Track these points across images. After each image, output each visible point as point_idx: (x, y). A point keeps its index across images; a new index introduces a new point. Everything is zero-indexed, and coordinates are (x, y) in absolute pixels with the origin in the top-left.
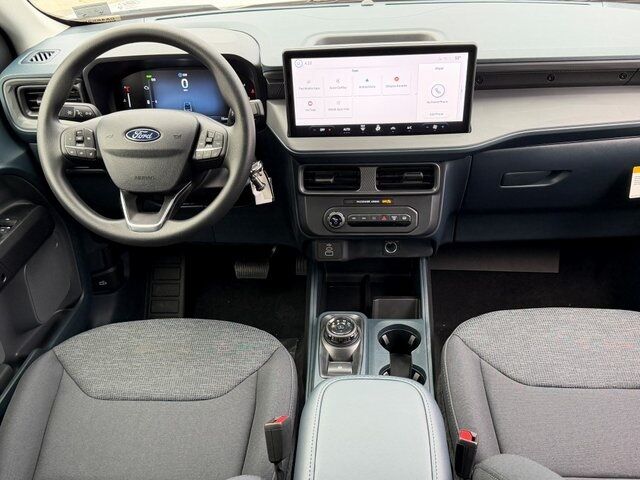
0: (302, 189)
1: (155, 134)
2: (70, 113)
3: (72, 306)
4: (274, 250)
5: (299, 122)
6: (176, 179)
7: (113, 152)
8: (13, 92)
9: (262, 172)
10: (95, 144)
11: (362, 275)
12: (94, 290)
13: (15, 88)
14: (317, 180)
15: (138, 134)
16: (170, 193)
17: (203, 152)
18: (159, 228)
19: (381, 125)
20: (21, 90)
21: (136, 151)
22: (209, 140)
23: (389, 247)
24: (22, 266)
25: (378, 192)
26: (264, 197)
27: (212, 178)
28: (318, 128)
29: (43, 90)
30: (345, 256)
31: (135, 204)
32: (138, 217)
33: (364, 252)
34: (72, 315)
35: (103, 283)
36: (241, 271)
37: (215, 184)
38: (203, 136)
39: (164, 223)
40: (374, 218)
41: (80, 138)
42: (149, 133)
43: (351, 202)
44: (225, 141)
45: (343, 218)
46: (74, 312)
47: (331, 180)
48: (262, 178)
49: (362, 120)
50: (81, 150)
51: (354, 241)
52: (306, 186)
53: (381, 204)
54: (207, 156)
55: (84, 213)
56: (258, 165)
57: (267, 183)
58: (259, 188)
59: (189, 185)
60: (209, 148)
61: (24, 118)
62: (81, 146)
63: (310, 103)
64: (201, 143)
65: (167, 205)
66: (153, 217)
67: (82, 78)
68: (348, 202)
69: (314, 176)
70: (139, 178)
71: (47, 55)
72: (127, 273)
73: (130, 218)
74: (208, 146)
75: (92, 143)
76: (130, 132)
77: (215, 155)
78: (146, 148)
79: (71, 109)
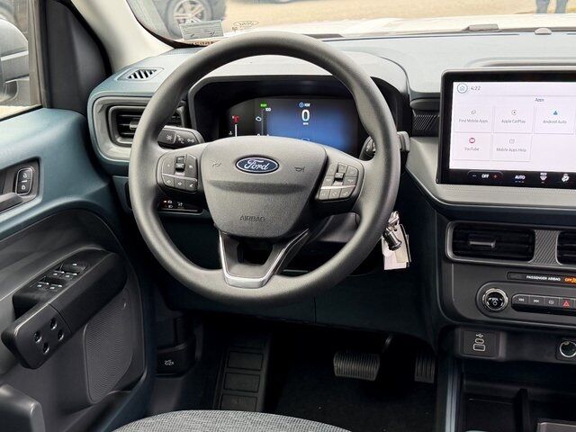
0: (449, 253)
1: (272, 164)
2: (169, 138)
3: (130, 387)
4: (388, 341)
5: (454, 164)
6: (291, 223)
7: (218, 185)
8: (103, 113)
9: (398, 227)
10: (198, 174)
11: (518, 389)
12: (159, 371)
13: (106, 108)
14: (472, 243)
15: (252, 164)
16: (281, 241)
17: (329, 190)
18: (262, 284)
19: (570, 174)
20: (113, 111)
21: (247, 184)
22: (339, 175)
23: (566, 349)
24: (82, 326)
25: (560, 266)
26: (396, 259)
27: (333, 229)
28: (479, 173)
29: (140, 113)
30: (502, 353)
31: (236, 252)
32: (238, 268)
33: (528, 353)
34: (128, 399)
35: (169, 363)
36: (342, 366)
37: (335, 238)
38: (331, 170)
39: (270, 278)
40: (551, 303)
41: (180, 166)
42: (265, 163)
43: (520, 276)
44: (360, 178)
45: (506, 299)
46: (131, 395)
47: (492, 244)
48: (398, 234)
49: (543, 166)
50: (179, 180)
51: (516, 333)
52: (455, 250)
53: (562, 284)
54: (334, 196)
55: (173, 257)
56: (395, 217)
57: (402, 240)
58: (392, 246)
59: (305, 234)
60: (338, 186)
61: (112, 145)
62: (180, 175)
63: (472, 141)
64: (328, 179)
65: (276, 256)
66: (257, 269)
67: (186, 100)
68: (513, 276)
69: (467, 238)
70: (246, 218)
71: (148, 74)
72: (198, 354)
73: (229, 268)
74: (336, 183)
75: (194, 172)
76: (241, 162)
77: (345, 195)
78: (259, 181)
79: (172, 134)
